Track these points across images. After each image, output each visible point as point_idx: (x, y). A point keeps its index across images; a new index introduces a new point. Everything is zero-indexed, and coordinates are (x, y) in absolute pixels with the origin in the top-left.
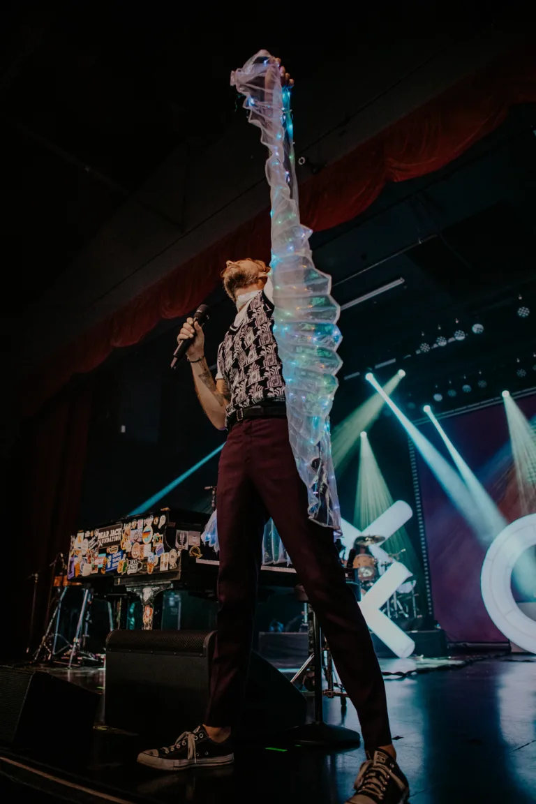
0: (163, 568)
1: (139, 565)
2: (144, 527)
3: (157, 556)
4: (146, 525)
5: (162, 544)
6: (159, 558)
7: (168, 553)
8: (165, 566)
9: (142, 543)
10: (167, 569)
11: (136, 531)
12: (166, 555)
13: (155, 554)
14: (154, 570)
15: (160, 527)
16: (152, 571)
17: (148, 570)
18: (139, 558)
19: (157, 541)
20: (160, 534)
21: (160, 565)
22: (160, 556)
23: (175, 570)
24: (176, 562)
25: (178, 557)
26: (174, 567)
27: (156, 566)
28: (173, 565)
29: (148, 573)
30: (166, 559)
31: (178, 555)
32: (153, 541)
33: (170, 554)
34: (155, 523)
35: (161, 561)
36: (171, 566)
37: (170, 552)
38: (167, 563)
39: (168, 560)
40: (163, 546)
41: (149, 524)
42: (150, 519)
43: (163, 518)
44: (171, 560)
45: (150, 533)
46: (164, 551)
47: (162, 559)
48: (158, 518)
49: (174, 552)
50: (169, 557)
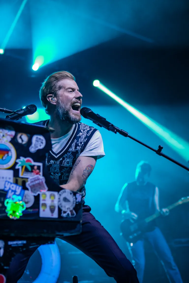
0: (45, 213)
3: (30, 195)
5: (41, 177)
7: (56, 193)
10: (55, 215)
12: (51, 195)
14: (25, 213)
15: (33, 149)
19: (26, 170)
20: (35, 161)
21: (39, 208)
22: (39, 195)
23: (73, 219)
24: (74, 209)
25: (76, 202)
26: (70, 215)
27: (30, 208)
28: (69, 212)
29: (9, 218)
30: (53, 201)
31: (76, 199)
32: (17, 167)
33: (60, 195)
34: (20, 141)
35: (41, 202)
36: (65, 212)
37: (60, 193)
38: (55, 207)
39: (56, 203)
40: (44, 181)
41: (4, 138)
42: (6, 131)
43: (40, 139)
44: (64, 203)
45: (10, 154)
46: (47, 188)
47: (44, 200)
48: (28, 136)
49: (69, 194)
50: (59, 199)
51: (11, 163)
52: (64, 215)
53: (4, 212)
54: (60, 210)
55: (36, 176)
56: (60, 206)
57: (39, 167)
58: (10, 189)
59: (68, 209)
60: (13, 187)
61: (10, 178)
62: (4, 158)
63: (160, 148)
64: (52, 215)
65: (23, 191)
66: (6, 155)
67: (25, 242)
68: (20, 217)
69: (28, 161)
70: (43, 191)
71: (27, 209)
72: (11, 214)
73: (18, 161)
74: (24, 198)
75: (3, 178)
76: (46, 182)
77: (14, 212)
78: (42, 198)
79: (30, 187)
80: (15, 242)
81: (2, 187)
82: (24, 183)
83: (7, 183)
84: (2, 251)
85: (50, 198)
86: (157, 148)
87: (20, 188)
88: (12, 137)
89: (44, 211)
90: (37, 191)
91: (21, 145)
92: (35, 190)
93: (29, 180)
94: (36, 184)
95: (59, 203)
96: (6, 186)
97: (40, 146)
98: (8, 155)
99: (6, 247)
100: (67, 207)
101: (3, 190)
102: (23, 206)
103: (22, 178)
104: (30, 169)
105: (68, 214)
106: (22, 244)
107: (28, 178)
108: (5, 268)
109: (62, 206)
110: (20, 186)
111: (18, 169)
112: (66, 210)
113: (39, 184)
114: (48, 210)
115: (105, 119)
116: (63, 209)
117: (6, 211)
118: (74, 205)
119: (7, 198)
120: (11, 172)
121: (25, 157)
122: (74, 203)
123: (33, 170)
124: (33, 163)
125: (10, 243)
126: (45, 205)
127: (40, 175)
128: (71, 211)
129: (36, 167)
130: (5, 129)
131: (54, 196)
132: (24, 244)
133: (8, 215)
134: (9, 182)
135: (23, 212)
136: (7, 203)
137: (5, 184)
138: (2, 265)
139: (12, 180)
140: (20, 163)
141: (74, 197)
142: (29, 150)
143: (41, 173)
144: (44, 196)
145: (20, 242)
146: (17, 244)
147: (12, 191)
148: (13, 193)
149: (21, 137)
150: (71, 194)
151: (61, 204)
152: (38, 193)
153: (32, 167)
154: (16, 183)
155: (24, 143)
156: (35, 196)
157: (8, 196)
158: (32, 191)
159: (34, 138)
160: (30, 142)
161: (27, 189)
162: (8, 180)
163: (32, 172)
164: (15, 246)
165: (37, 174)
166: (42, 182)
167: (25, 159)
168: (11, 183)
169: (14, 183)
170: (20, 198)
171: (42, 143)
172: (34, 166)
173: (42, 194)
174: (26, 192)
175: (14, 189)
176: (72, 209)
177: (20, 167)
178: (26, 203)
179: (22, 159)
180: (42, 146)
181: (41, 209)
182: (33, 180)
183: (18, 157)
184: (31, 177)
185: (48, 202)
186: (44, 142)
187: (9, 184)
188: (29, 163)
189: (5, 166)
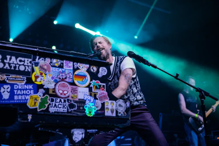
0: (108, 113)
1: (71, 106)
2: (75, 70)
3: (99, 103)
4: (78, 69)
5: (106, 92)
6: (103, 104)
7: (114, 102)
8: (112, 112)
9: (73, 84)
10: (114, 115)
11: (60, 70)
12: (111, 103)
13: (95, 98)
14: (96, 113)
15: (100, 75)
16: (93, 113)
17: (87, 111)
18: (70, 98)
19: (96, 88)
20: (101, 82)
21: (104, 110)
22: (104, 102)
23: (125, 117)
24: (125, 111)
25: (127, 107)
26: (123, 115)
27: (99, 110)
28: (122, 113)
29: (87, 116)
30: (112, 106)
31: (126, 105)
32: (91, 86)
33: (117, 103)
34: (92, 70)
35: (106, 107)
36: (120, 113)
37: (117, 101)
38: (114, 110)
39: (114, 107)
40: (107, 94)
41: (83, 68)
42: (84, 65)
43: (104, 69)
44: (119, 108)
45: (86, 78)
46: (109, 99)
47: (108, 106)
48: (97, 68)
49: (122, 102)
50: (116, 105)
51: (87, 84)
52: (120, 115)
53: (84, 112)
54: (117, 112)
55: (102, 91)
56: (117, 109)
57: (104, 86)
58: (87, 99)
59: (121, 111)
60: (89, 98)
61: (87, 93)
62: (83, 81)
63: (177, 75)
64: (112, 115)
65: (95, 100)
66: (84, 79)
67: (97, 130)
68: (94, 115)
69: (97, 82)
70: (106, 100)
71: (97, 111)
72: (88, 114)
73: (91, 82)
74: (95, 104)
75: (83, 92)
76: (108, 95)
77: (90, 112)
78: (106, 104)
79: (99, 97)
80: (91, 130)
81: (82, 98)
82: (95, 95)
83: (85, 95)
84: (84, 135)
85: (111, 104)
86: (175, 75)
87: (93, 98)
88: (87, 68)
89: (107, 112)
90: (103, 100)
91: (93, 73)
92: (102, 100)
93: (98, 93)
94: (102, 96)
95: (116, 108)
96: (85, 97)
97: (104, 73)
98: (86, 79)
99: (86, 133)
100: (121, 110)
101: (83, 100)
102: (95, 109)
103: (94, 92)
104: (98, 87)
105: (122, 114)
106: (95, 131)
107: (97, 93)
108: (86, 145)
109: (118, 109)
110: (93, 97)
111: (92, 87)
112: (121, 112)
113: (104, 96)
114: (110, 111)
115: (143, 58)
116: (119, 111)
117: (86, 111)
118: (126, 108)
119: (86, 104)
120: (88, 89)
121: (96, 80)
122: (125, 108)
123: (101, 88)
124: (100, 84)
125: (88, 131)
126: (108, 108)
127: (104, 91)
128: (123, 112)
129: (102, 86)
130: (84, 64)
131: (113, 103)
132: (96, 131)
133: (87, 114)
134: (86, 95)
135: (95, 112)
136: (86, 107)
137: (84, 96)
138: (84, 143)
139: (88, 94)
140: (92, 84)
141: (125, 104)
142: (98, 76)
143: (105, 90)
144: (107, 103)
145: (94, 130)
146: (92, 131)
147: (89, 100)
148: (89, 101)
149: (92, 68)
150: (123, 102)
151: (117, 108)
152: (104, 101)
153: (100, 86)
154: (91, 95)
155: (94, 71)
156: (101, 103)
157: (86, 103)
158: (100, 100)
159: (101, 69)
160: (98, 71)
161: (97, 99)
162: (86, 93)
163: (100, 89)
164: (91, 132)
165: (103, 90)
166: (106, 95)
167: (96, 81)
168: (88, 96)
169: (89, 96)
170: (93, 104)
171: (105, 72)
172: (101, 85)
173: (106, 102)
174: (97, 101)
175: (89, 99)
176: (124, 111)
177: (93, 86)
178: (97, 107)
179: (94, 81)
180: (105, 74)
181: (106, 111)
182: (101, 94)
183: (91, 80)
184: (99, 92)
185: (110, 107)
186: (106, 71)
187: (87, 96)
188: (98, 84)
189: (84, 85)
